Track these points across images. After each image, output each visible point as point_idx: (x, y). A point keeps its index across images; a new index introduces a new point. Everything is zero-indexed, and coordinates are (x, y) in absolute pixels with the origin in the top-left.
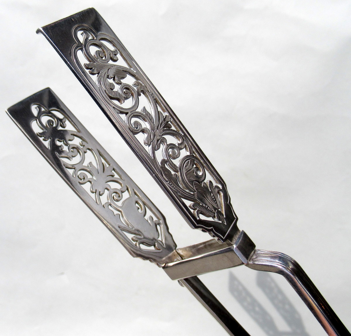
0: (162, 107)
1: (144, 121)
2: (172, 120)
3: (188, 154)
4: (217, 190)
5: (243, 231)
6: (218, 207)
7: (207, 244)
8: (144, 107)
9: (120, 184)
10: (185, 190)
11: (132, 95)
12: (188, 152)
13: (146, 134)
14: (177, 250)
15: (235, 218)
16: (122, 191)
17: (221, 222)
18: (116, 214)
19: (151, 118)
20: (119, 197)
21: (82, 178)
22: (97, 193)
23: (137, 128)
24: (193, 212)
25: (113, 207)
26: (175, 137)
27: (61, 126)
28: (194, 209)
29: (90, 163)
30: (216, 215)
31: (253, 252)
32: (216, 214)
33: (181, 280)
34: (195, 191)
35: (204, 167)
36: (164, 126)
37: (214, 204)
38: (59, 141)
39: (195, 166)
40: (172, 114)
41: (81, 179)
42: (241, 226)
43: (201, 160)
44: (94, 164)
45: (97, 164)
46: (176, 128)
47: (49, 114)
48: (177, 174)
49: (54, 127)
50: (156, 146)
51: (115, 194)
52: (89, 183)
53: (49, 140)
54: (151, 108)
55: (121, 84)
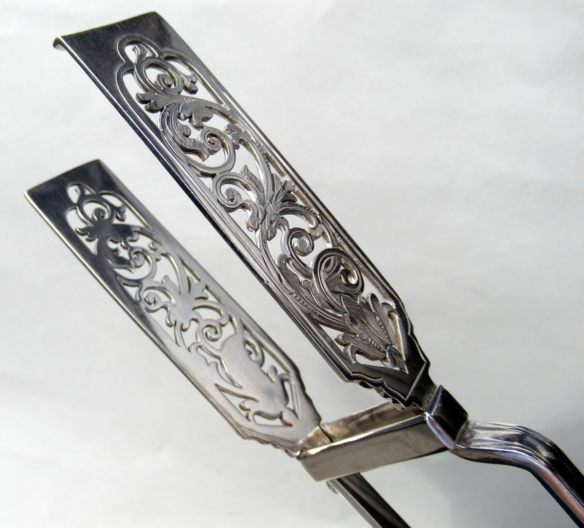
0: (279, 167)
1: (246, 190)
2: (297, 188)
3: (329, 246)
4: (386, 311)
5: (441, 386)
6: (391, 341)
7: (374, 413)
8: (246, 166)
9: (218, 311)
10: (326, 310)
11: (224, 145)
12: (328, 244)
13: (250, 210)
14: (322, 427)
15: (424, 362)
16: (220, 324)
17: (397, 369)
18: (211, 363)
19: (258, 184)
20: (216, 332)
21: (152, 301)
22: (178, 326)
23: (232, 200)
24: (344, 350)
25: (205, 350)
26: (304, 218)
27: (117, 217)
28: (345, 345)
29: (166, 277)
30: (388, 356)
31: (463, 427)
32: (387, 353)
33: (331, 481)
34: (346, 312)
35: (359, 270)
36: (283, 199)
37: (383, 336)
38: (112, 241)
39: (342, 268)
40: (297, 179)
41: (150, 304)
42: (437, 376)
43: (353, 257)
44: (174, 278)
45: (178, 279)
46: (305, 203)
47: (98, 199)
48: (310, 280)
49: (106, 220)
50: (269, 231)
51: (208, 328)
52: (163, 310)
53: (97, 240)
54: (258, 170)
55: (202, 127)
